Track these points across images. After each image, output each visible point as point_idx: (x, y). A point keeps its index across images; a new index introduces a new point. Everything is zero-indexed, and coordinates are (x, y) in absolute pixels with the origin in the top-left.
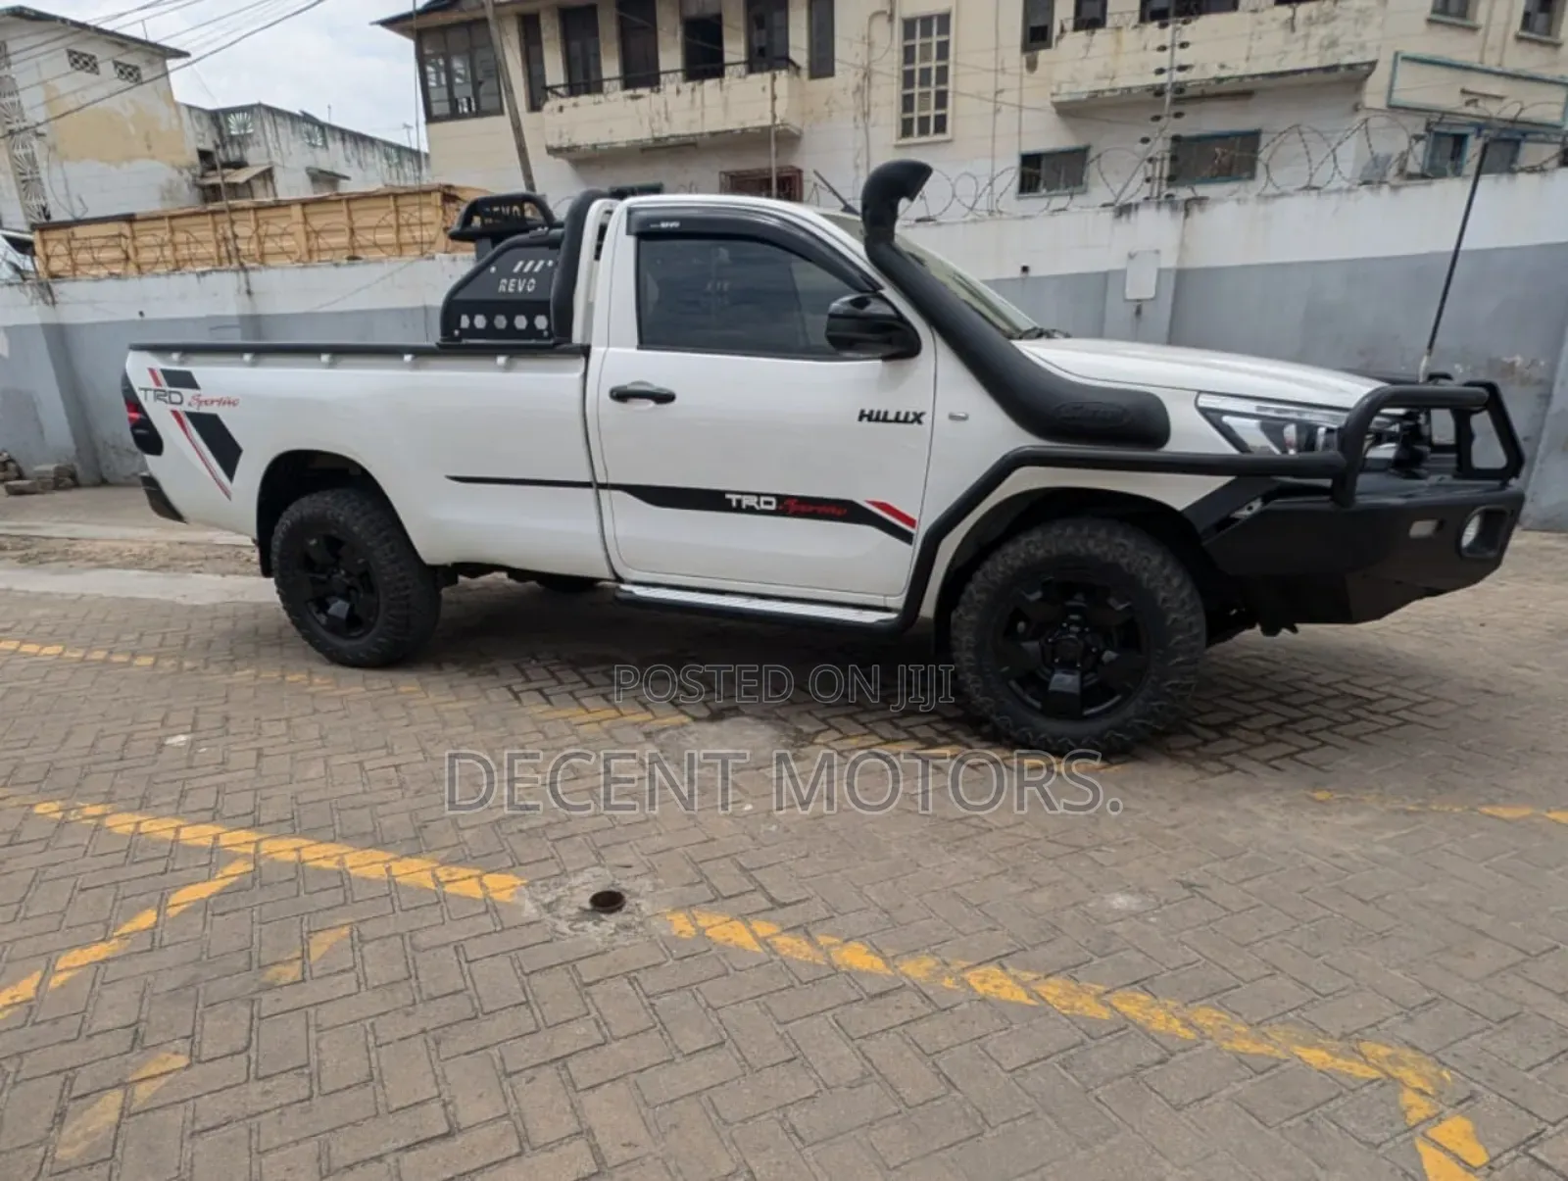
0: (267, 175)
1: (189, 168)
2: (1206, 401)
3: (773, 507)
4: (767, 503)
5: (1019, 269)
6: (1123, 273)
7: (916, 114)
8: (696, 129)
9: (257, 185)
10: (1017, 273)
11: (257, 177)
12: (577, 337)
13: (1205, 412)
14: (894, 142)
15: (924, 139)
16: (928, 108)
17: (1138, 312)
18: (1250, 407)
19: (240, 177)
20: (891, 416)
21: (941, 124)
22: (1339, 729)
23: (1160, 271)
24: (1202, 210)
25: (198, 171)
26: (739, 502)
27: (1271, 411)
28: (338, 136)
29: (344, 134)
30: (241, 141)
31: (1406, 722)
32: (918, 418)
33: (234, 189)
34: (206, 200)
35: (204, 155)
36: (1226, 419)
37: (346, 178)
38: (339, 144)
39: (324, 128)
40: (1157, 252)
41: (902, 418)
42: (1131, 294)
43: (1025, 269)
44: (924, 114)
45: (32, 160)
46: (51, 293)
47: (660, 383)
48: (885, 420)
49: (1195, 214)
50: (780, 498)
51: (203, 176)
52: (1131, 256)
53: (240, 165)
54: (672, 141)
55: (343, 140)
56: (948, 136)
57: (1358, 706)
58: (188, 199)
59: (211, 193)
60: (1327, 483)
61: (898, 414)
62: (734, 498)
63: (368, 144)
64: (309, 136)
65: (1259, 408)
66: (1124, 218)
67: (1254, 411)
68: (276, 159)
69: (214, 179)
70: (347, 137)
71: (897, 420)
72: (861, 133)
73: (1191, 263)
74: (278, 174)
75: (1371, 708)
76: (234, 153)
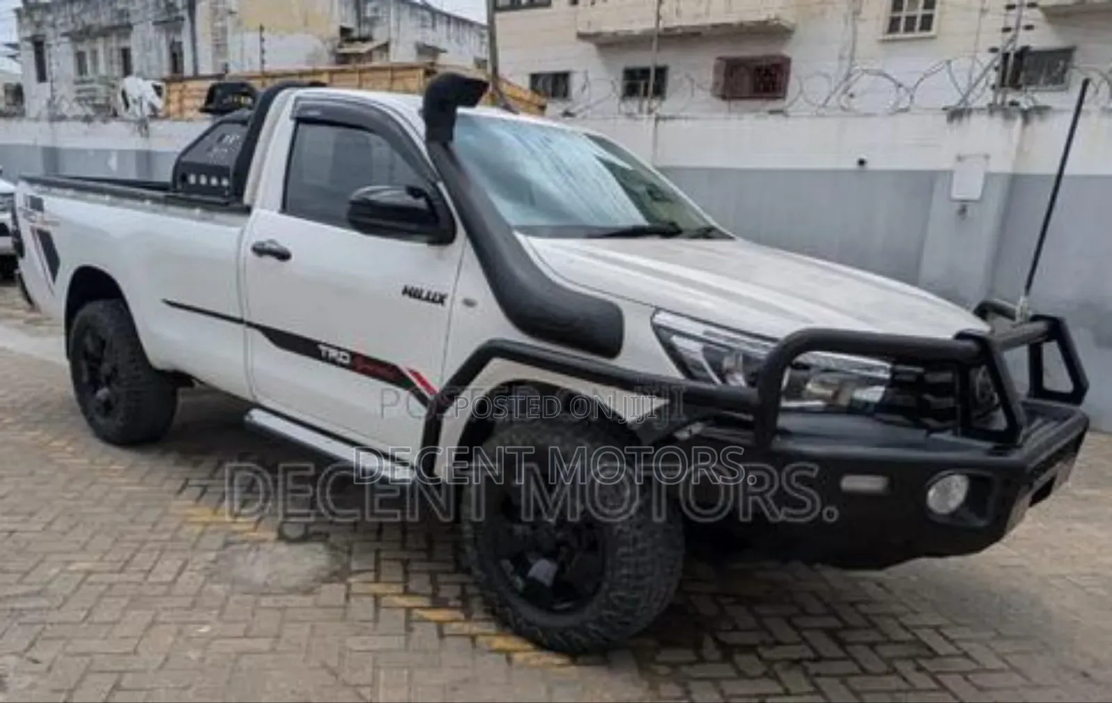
0: (385, 47)
1: (332, 40)
2: (663, 319)
3: (347, 362)
4: (344, 357)
5: (855, 161)
6: (950, 174)
7: (904, 14)
8: (698, 22)
9: (376, 53)
10: (853, 165)
11: (379, 48)
12: (247, 200)
13: (657, 329)
14: (881, 37)
15: (909, 35)
16: (916, 7)
17: (963, 210)
18: (698, 329)
19: (364, 48)
20: (424, 295)
21: (927, 23)
23: (989, 177)
24: (1042, 119)
25: (337, 42)
26: (327, 353)
27: (721, 336)
28: (445, 19)
29: (450, 19)
30: (371, 22)
32: (441, 300)
33: (359, 57)
34: (339, 62)
35: (344, 31)
36: (676, 340)
37: (444, 51)
38: (444, 27)
39: (435, 13)
40: (987, 157)
41: (431, 297)
42: (956, 195)
43: (862, 162)
44: (911, 13)
45: (224, 30)
46: (146, 127)
47: (284, 243)
48: (419, 297)
49: (1036, 123)
50: (354, 355)
51: (340, 47)
52: (960, 158)
53: (366, 39)
54: (679, 31)
55: (449, 22)
56: (932, 33)
58: (326, 63)
59: (344, 58)
60: (750, 418)
61: (429, 293)
62: (322, 348)
63: (467, 27)
64: (423, 19)
65: (706, 333)
66: (956, 122)
67: (699, 334)
68: (393, 35)
69: (348, 49)
70: (452, 20)
71: (427, 299)
72: (850, 28)
73: (1023, 170)
74: (392, 47)
76: (365, 30)
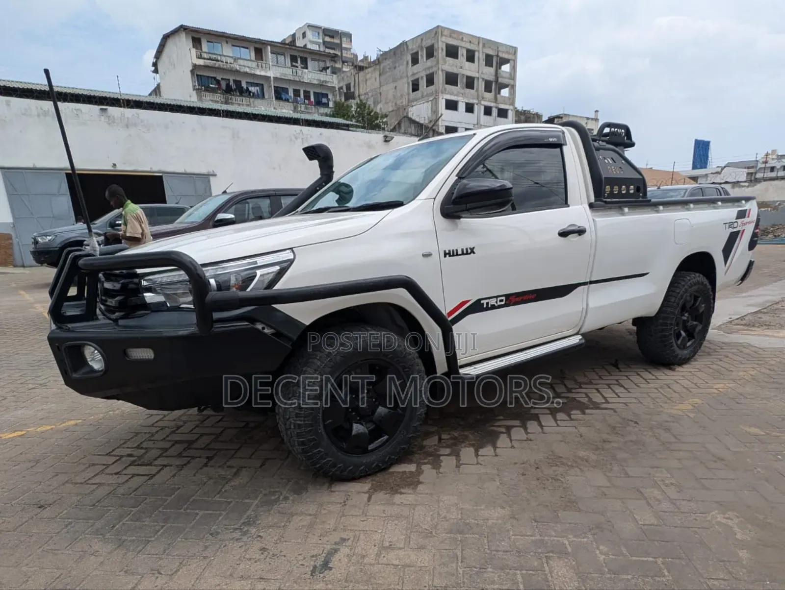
22: (147, 436)
31: (108, 454)
57: (140, 457)
75: (132, 459)
